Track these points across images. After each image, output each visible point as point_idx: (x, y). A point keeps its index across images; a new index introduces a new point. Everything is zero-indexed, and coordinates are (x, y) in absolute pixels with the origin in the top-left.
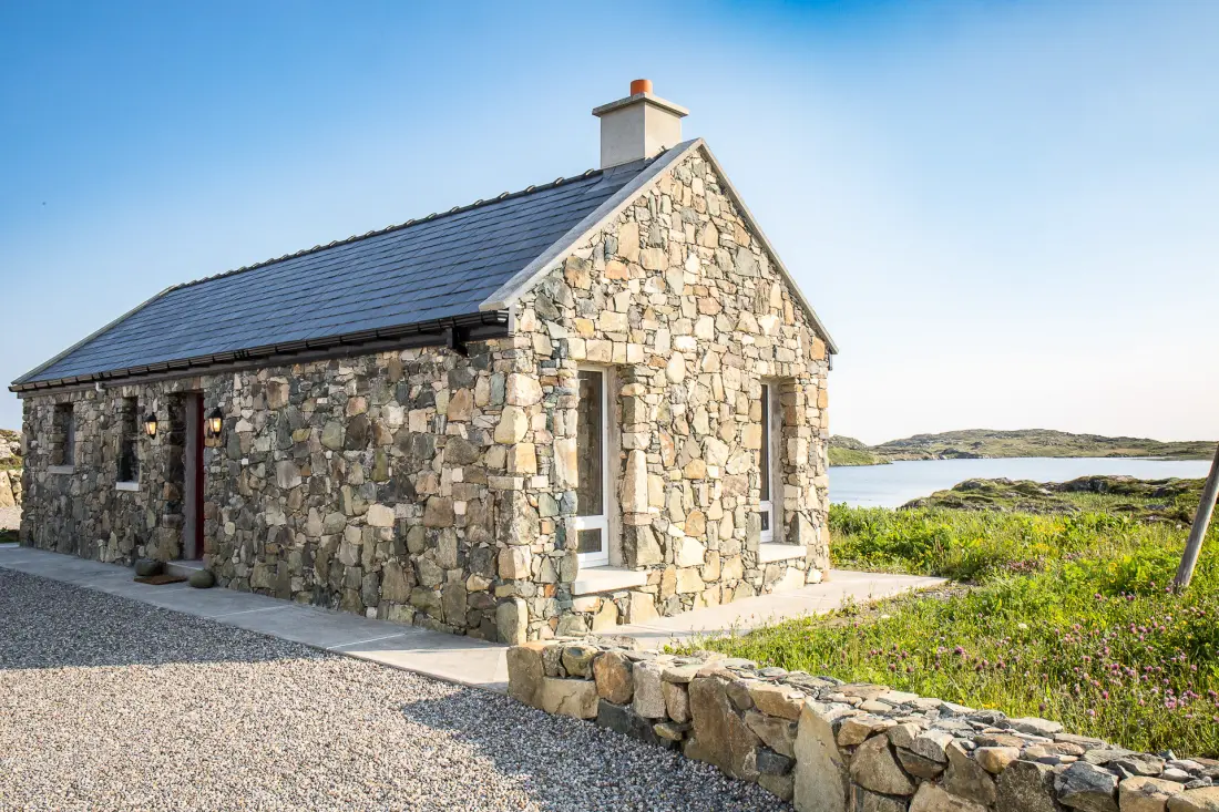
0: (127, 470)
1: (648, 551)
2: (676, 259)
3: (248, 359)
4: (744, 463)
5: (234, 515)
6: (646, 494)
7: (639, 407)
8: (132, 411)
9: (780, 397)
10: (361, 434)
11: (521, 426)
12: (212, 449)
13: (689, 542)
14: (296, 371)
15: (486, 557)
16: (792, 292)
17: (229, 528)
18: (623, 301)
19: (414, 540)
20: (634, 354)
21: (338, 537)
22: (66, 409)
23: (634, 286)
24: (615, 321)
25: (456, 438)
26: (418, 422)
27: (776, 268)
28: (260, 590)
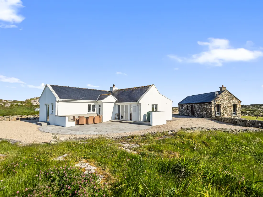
0: (188, 109)
1: (222, 114)
2: (224, 97)
3: (196, 103)
4: (231, 110)
5: (196, 112)
6: (222, 111)
7: (221, 106)
8: (188, 106)
9: (235, 105)
10: (204, 108)
11: (213, 107)
12: (194, 109)
13: (226, 114)
14: (200, 104)
15: (211, 114)
16: (236, 98)
17: (195, 113)
18: (220, 100)
19: (207, 113)
20: (221, 103)
21: (203, 113)
22: (182, 106)
24: (219, 102)
25: (209, 108)
26: (207, 107)
27: (234, 97)
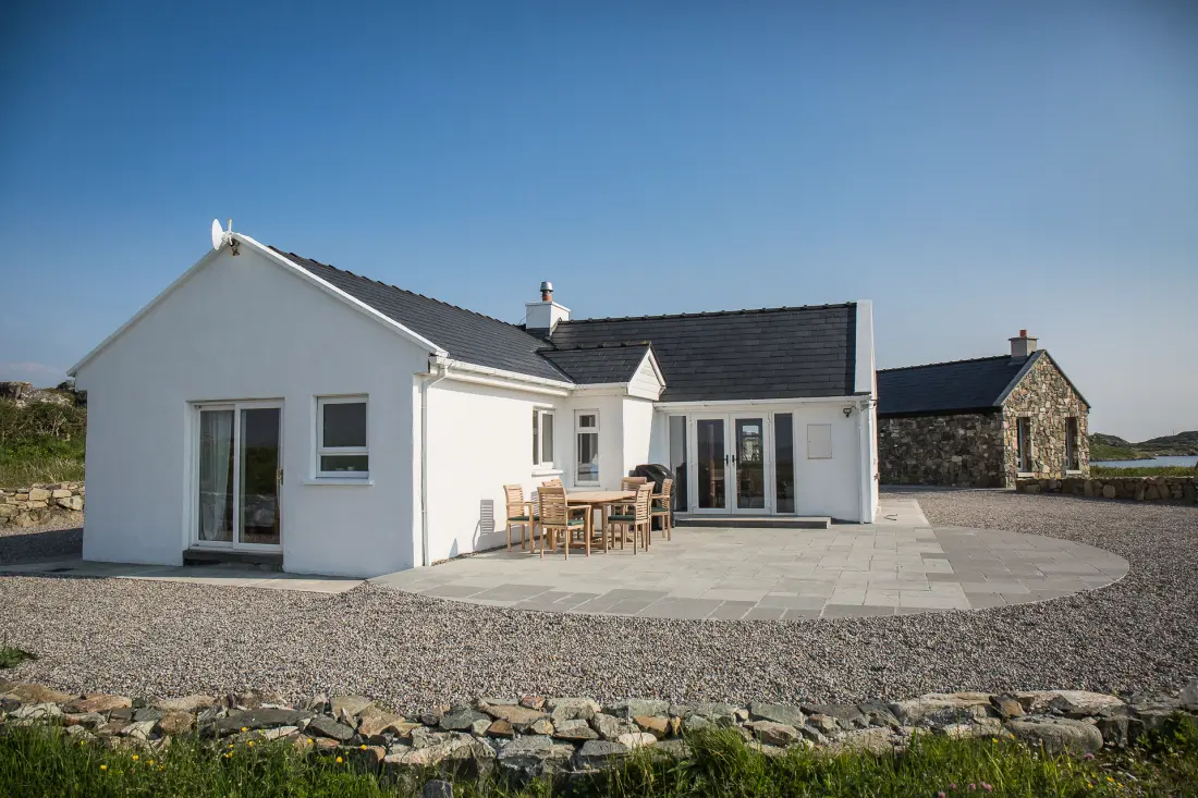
1: (1035, 467)
2: (1039, 385)
4: (1061, 444)
6: (1034, 451)
7: (1031, 428)
9: (1072, 424)
10: (948, 437)
11: (1005, 435)
13: (1045, 465)
14: (919, 419)
15: (995, 467)
16: (1074, 390)
18: (1027, 400)
19: (970, 464)
20: (1030, 414)
23: (1029, 395)
24: (1025, 406)
25: (984, 438)
26: (970, 433)
27: (1069, 383)
28: (904, 484)
